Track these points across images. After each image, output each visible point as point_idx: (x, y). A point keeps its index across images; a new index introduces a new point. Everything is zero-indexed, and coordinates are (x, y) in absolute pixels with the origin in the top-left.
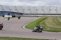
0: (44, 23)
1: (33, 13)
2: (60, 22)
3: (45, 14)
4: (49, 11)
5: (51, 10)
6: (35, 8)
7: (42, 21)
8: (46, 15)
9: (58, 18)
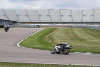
0: (50, 38)
1: (32, 21)
2: (76, 36)
3: (53, 23)
4: (59, 17)
5: (62, 16)
6: (36, 13)
7: (48, 34)
8: (54, 25)
9: (75, 29)
